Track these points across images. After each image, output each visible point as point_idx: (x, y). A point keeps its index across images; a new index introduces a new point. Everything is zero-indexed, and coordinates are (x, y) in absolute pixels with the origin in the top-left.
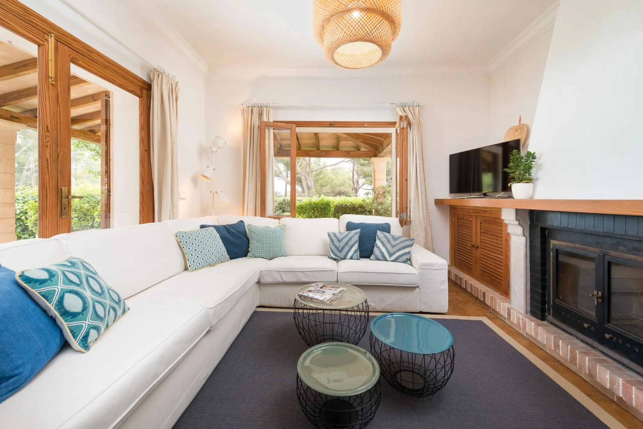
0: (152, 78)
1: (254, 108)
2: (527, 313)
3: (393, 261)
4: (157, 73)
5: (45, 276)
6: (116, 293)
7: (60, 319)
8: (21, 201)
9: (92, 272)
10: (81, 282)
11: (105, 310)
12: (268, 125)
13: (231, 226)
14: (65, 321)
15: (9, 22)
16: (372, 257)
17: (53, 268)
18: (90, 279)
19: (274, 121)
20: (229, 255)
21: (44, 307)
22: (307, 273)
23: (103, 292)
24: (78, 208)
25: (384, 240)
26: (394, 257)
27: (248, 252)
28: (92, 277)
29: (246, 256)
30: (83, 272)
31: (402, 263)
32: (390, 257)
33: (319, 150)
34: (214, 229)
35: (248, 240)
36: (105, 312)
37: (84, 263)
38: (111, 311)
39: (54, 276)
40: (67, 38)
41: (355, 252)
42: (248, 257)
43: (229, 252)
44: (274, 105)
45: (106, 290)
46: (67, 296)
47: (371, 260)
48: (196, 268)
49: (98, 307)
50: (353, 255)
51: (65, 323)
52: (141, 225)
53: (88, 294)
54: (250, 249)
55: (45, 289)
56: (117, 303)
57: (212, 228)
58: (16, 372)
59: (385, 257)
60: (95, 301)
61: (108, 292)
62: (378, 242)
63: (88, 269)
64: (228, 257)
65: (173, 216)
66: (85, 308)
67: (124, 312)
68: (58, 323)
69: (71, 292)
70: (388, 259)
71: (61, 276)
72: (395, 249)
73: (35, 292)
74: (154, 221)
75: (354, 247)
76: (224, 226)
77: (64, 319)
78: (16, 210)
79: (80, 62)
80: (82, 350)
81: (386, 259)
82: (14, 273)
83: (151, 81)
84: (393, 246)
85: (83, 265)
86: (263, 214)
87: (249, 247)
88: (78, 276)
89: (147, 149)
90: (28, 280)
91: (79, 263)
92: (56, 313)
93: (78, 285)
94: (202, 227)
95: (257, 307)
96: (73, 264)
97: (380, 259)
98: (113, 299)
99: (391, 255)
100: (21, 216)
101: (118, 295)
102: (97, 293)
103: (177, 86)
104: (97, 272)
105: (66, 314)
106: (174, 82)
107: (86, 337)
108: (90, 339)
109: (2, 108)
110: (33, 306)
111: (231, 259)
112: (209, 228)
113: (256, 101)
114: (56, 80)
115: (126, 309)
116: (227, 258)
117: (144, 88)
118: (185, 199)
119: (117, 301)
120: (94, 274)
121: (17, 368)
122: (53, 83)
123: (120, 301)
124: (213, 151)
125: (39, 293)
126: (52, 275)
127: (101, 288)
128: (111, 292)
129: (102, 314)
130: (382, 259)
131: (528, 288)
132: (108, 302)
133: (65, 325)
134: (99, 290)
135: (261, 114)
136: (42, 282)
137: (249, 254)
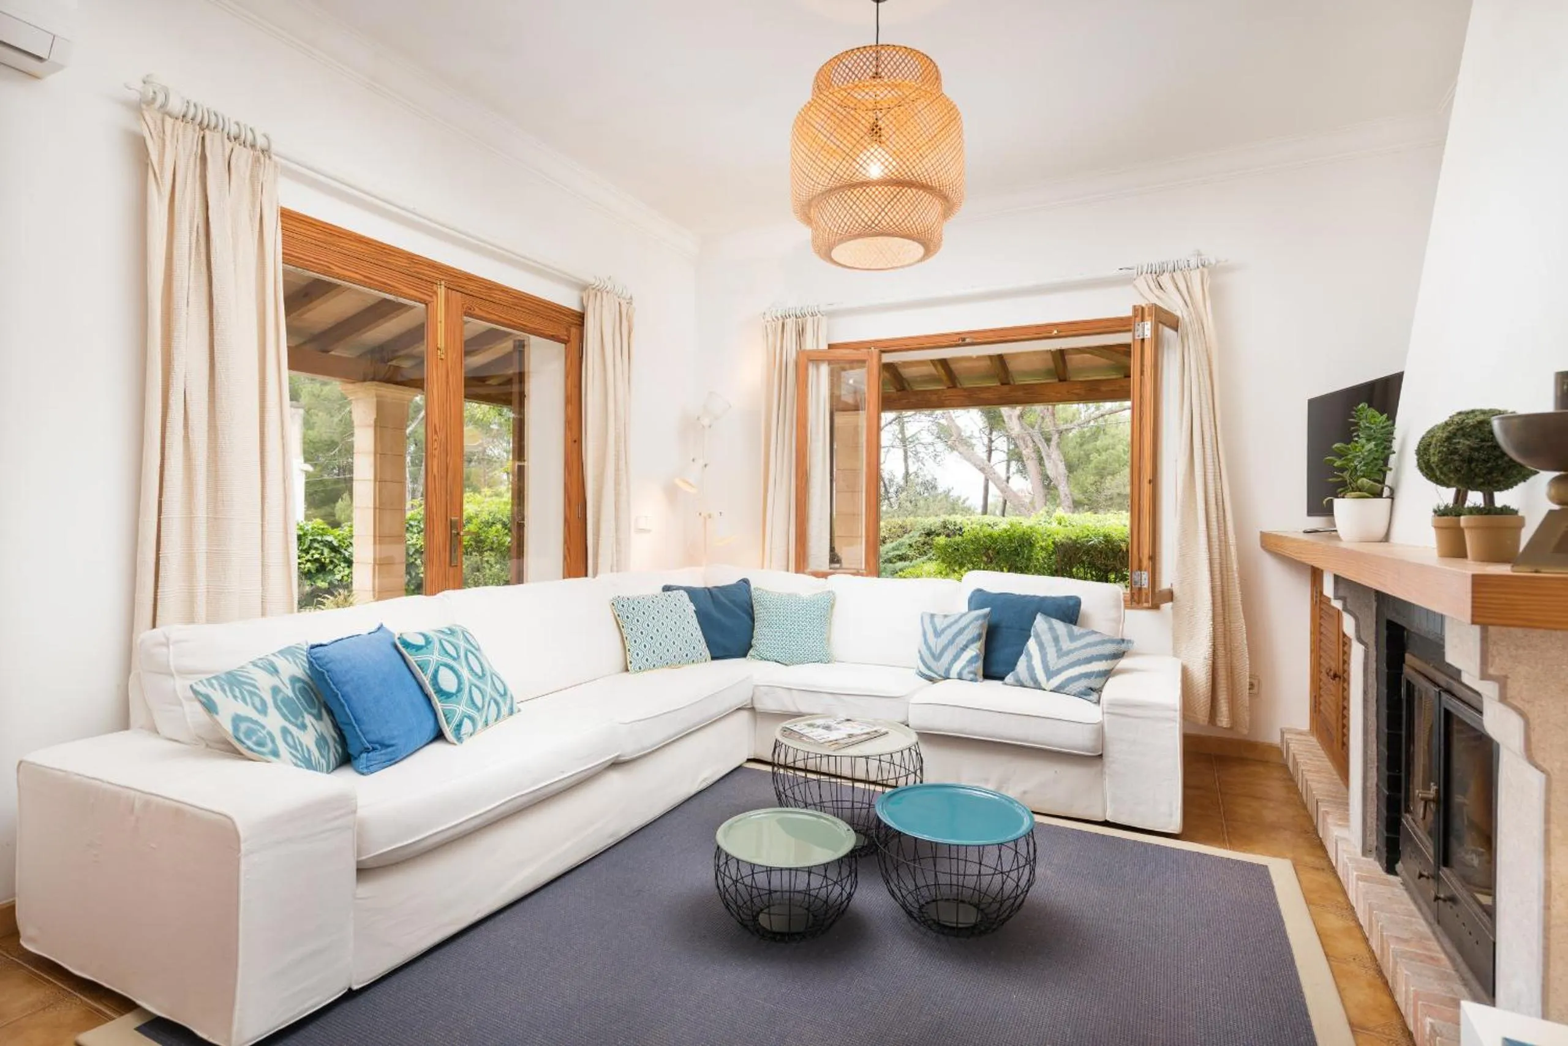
0: (585, 304)
1: (788, 321)
2: (1365, 852)
3: (1056, 690)
4: (594, 291)
5: (421, 641)
6: (502, 682)
7: (435, 698)
8: (415, 530)
9: (474, 647)
10: (459, 657)
11: (483, 698)
12: (815, 358)
13: (722, 589)
14: (440, 701)
15: (394, 284)
16: (1009, 678)
17: (431, 634)
18: (469, 654)
19: (831, 346)
20: (709, 649)
21: (420, 680)
22: (843, 697)
23: (484, 675)
24: (495, 546)
25: (1047, 638)
26: (1056, 681)
27: (751, 646)
28: (472, 653)
29: (745, 655)
30: (462, 644)
31: (1076, 698)
32: (1048, 680)
33: (1008, 384)
34: (686, 595)
35: (753, 620)
36: (483, 702)
37: (467, 635)
38: (493, 703)
39: (430, 642)
40: (459, 280)
41: (971, 661)
42: (748, 656)
43: (710, 644)
44: (830, 308)
45: (488, 675)
46: (441, 668)
47: (1006, 684)
48: (640, 668)
49: (475, 691)
50: (963, 668)
51: (439, 704)
52: (566, 580)
53: (465, 673)
54: (754, 642)
55: (422, 657)
56: (501, 696)
57: (682, 592)
58: (393, 742)
59: (1037, 680)
60: (472, 684)
61: (492, 678)
62: (1032, 644)
63: (469, 641)
64: (707, 654)
65: (618, 566)
66: (459, 690)
67: (511, 713)
68: (433, 702)
69: (446, 665)
70: (1043, 686)
71: (437, 645)
72: (1065, 661)
73: (412, 659)
74: (586, 575)
75: (968, 650)
76: (709, 589)
77: (438, 698)
78: (407, 549)
79: (477, 311)
80: (456, 742)
81: (1040, 684)
82: (394, 635)
83: (583, 307)
84: (1061, 653)
85: (464, 635)
86: (801, 563)
87: (752, 637)
88: (456, 649)
89: (575, 437)
90: (407, 645)
91: (460, 632)
92: (430, 690)
93: (454, 659)
94: (667, 589)
95: (749, 760)
96: (452, 632)
97: (1025, 684)
98: (496, 688)
99: (1050, 674)
100: (416, 559)
101: (504, 686)
102: (476, 674)
103: (629, 303)
104: (481, 648)
105: (440, 692)
106: (624, 298)
107: (459, 726)
108: (463, 730)
109: (389, 363)
110: (409, 676)
111: (713, 658)
112: (675, 592)
113: (793, 303)
114: (446, 352)
115: (515, 710)
116: (703, 654)
117: (572, 324)
118: (649, 531)
119: (502, 692)
120: (476, 649)
121: (394, 738)
122: (443, 357)
123: (505, 693)
124: (703, 427)
125: (416, 661)
126: (428, 641)
127: (483, 670)
128: (495, 678)
129: (479, 704)
130: (1032, 684)
131: (1369, 785)
132: (489, 689)
133: (439, 706)
134: (478, 670)
135: (801, 333)
136: (419, 648)
137: (751, 652)
